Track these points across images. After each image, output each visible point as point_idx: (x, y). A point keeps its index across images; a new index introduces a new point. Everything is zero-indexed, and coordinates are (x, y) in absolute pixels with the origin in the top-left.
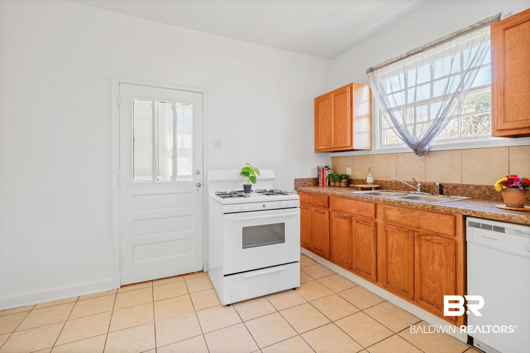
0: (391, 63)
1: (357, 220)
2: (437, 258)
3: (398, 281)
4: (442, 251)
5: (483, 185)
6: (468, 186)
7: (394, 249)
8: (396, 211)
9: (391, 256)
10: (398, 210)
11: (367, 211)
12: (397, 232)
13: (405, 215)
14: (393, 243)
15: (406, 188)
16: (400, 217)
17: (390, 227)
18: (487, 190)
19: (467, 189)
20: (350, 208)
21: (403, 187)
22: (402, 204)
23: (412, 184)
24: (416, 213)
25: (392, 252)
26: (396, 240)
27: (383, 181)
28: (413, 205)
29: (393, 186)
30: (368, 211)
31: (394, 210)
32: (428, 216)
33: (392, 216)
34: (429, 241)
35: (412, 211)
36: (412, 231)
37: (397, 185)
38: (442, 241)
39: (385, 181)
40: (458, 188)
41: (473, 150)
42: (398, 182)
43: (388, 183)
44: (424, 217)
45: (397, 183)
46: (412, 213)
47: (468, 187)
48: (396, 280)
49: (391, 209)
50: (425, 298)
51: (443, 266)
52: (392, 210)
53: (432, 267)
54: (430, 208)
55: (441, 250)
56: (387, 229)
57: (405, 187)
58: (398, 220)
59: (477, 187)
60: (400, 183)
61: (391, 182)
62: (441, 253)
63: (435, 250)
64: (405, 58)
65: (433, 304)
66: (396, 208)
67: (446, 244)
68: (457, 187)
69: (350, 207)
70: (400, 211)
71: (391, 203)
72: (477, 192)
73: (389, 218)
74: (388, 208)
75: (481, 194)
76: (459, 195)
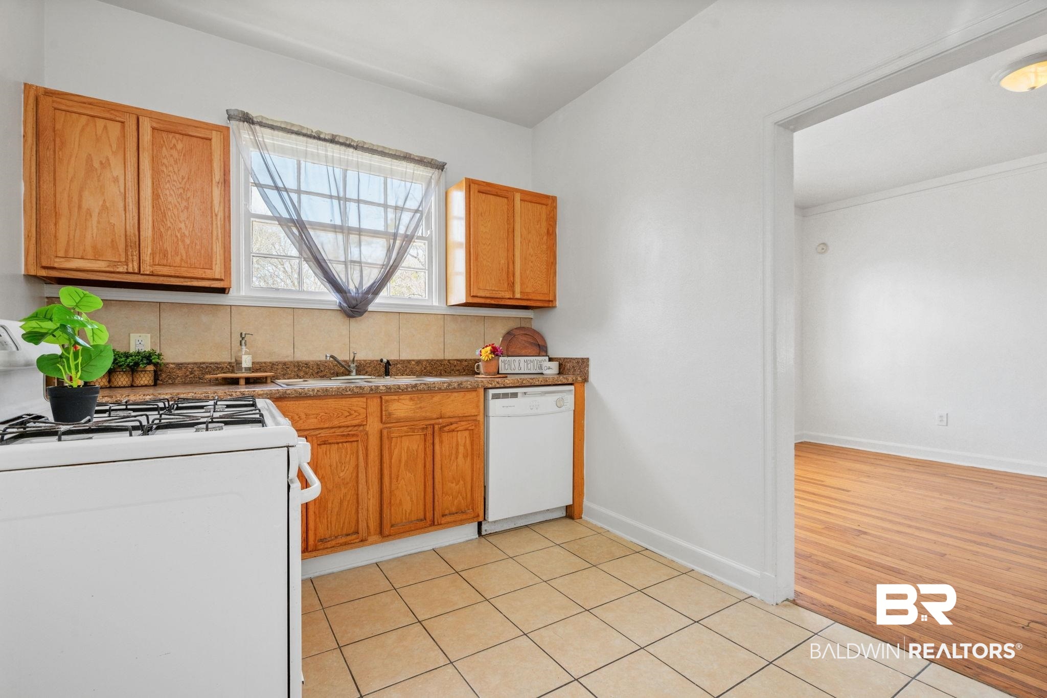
0: (298, 133)
1: (323, 440)
2: (461, 449)
3: (408, 511)
4: (467, 437)
5: (422, 359)
6: (409, 361)
7: (403, 464)
8: (407, 402)
9: (398, 477)
10: (411, 399)
11: (349, 414)
12: (409, 434)
13: (422, 405)
14: (401, 455)
15: (318, 373)
16: (414, 410)
17: (398, 430)
18: (428, 365)
19: (409, 365)
20: (301, 419)
21: (311, 371)
22: (419, 388)
23: (330, 364)
24: (437, 398)
25: (399, 471)
26: (406, 449)
27: (265, 363)
28: (435, 387)
29: (290, 372)
30: (351, 414)
31: (403, 401)
32: (452, 398)
33: (401, 411)
34: (454, 431)
35: (431, 396)
36: (430, 425)
37: (299, 369)
38: (468, 426)
39: (270, 363)
40: (398, 366)
41: (412, 315)
42: (300, 364)
43: (278, 365)
44: (448, 400)
45: (299, 366)
46: (432, 399)
47: (409, 363)
48: (406, 511)
49: (398, 400)
50: (447, 512)
51: (467, 457)
52: (400, 401)
53: (456, 464)
54: (456, 387)
55: (465, 437)
56: (392, 435)
57: (316, 372)
58: (411, 415)
59: (419, 362)
60: (306, 364)
61: (285, 364)
62: (465, 442)
63: (459, 440)
64: (325, 140)
65: (457, 513)
66: (408, 397)
67: (473, 427)
68: (397, 364)
69: (303, 416)
70: (414, 400)
71: (400, 391)
72: (418, 368)
73: (395, 416)
74: (395, 399)
75: (422, 371)
76: (399, 374)
